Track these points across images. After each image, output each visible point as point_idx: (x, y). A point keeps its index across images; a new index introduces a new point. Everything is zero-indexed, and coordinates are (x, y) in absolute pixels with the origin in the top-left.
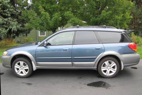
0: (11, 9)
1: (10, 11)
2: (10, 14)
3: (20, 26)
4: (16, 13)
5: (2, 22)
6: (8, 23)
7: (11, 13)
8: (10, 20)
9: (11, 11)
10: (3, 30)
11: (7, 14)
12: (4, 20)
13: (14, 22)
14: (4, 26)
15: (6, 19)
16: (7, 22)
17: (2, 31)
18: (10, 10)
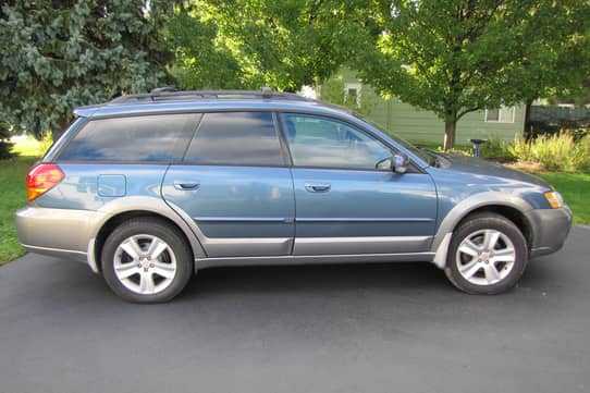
0: (125, 12)
1: (120, 22)
2: (121, 33)
3: (159, 79)
4: (141, 28)
5: (93, 62)
6: (112, 68)
7: (124, 29)
8: (122, 57)
9: (125, 22)
10: (97, 94)
11: (111, 30)
12: (99, 57)
13: (137, 61)
14: (98, 78)
15: (107, 50)
16: (108, 62)
17: (92, 96)
18: (122, 15)
